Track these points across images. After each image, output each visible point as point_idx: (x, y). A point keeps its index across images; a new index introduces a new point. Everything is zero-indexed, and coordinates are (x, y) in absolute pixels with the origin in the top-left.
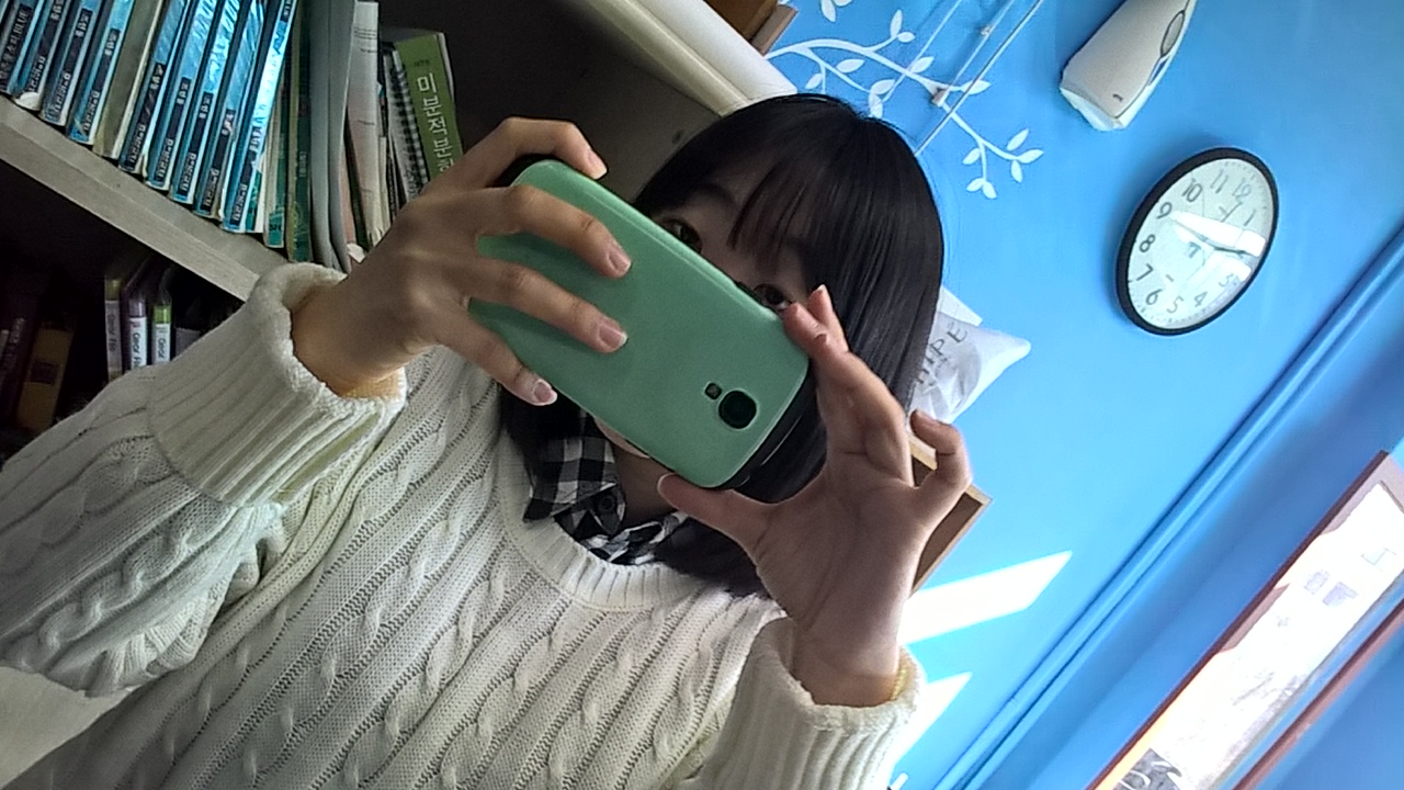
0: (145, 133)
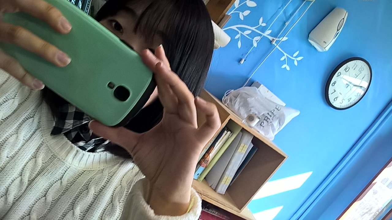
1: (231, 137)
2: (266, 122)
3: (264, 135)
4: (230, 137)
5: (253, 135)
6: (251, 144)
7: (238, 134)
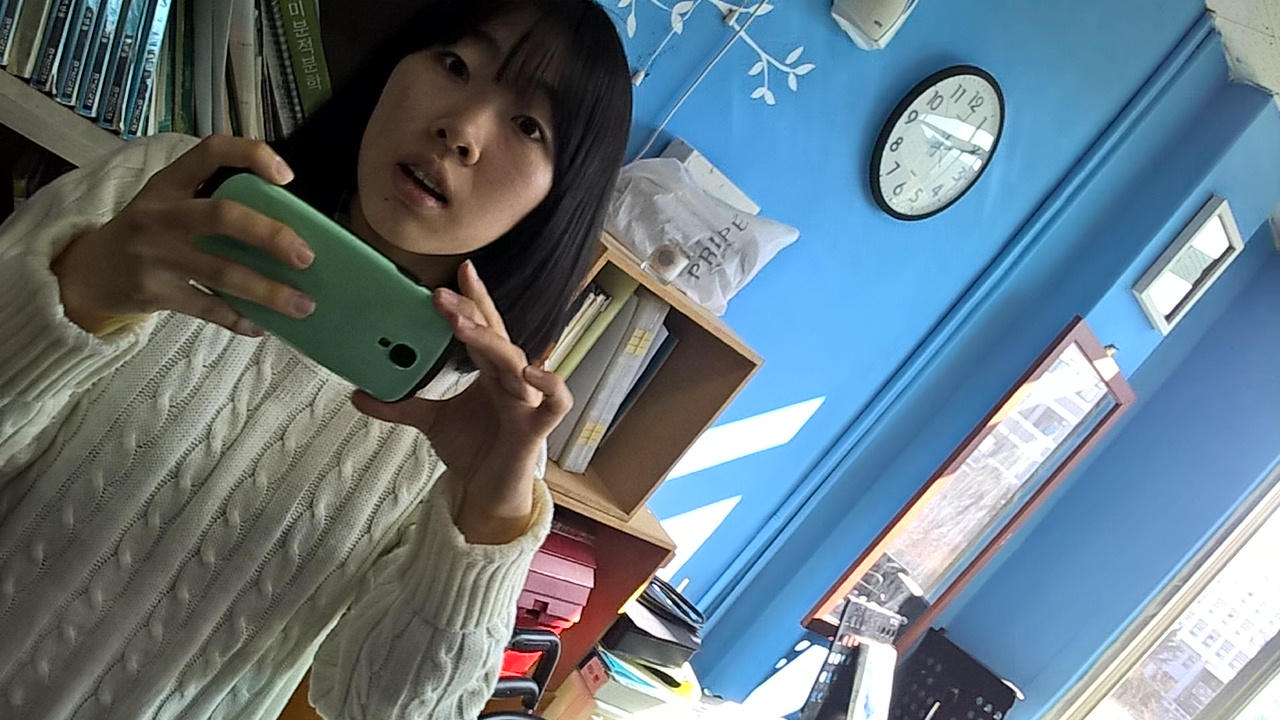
0: (55, 55)
1: (606, 308)
2: (706, 263)
3: (698, 302)
4: (602, 309)
5: (667, 303)
6: (664, 328)
7: (627, 302)
